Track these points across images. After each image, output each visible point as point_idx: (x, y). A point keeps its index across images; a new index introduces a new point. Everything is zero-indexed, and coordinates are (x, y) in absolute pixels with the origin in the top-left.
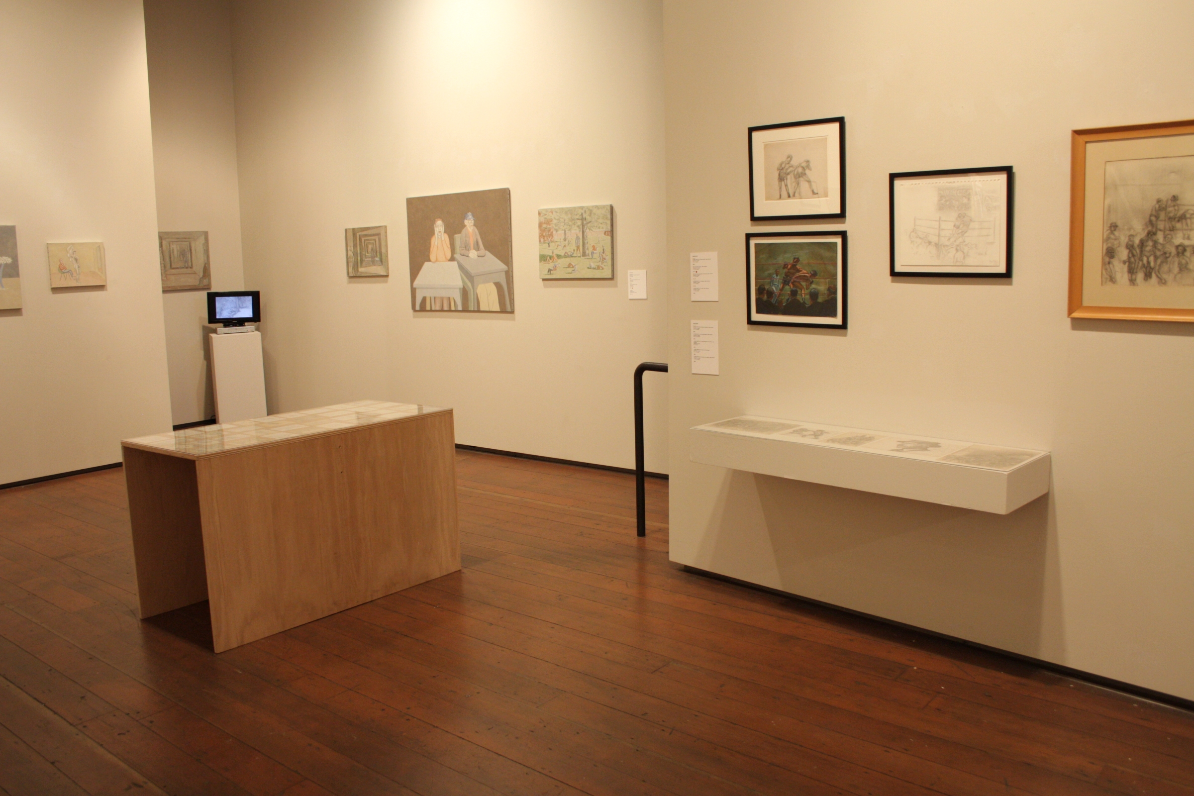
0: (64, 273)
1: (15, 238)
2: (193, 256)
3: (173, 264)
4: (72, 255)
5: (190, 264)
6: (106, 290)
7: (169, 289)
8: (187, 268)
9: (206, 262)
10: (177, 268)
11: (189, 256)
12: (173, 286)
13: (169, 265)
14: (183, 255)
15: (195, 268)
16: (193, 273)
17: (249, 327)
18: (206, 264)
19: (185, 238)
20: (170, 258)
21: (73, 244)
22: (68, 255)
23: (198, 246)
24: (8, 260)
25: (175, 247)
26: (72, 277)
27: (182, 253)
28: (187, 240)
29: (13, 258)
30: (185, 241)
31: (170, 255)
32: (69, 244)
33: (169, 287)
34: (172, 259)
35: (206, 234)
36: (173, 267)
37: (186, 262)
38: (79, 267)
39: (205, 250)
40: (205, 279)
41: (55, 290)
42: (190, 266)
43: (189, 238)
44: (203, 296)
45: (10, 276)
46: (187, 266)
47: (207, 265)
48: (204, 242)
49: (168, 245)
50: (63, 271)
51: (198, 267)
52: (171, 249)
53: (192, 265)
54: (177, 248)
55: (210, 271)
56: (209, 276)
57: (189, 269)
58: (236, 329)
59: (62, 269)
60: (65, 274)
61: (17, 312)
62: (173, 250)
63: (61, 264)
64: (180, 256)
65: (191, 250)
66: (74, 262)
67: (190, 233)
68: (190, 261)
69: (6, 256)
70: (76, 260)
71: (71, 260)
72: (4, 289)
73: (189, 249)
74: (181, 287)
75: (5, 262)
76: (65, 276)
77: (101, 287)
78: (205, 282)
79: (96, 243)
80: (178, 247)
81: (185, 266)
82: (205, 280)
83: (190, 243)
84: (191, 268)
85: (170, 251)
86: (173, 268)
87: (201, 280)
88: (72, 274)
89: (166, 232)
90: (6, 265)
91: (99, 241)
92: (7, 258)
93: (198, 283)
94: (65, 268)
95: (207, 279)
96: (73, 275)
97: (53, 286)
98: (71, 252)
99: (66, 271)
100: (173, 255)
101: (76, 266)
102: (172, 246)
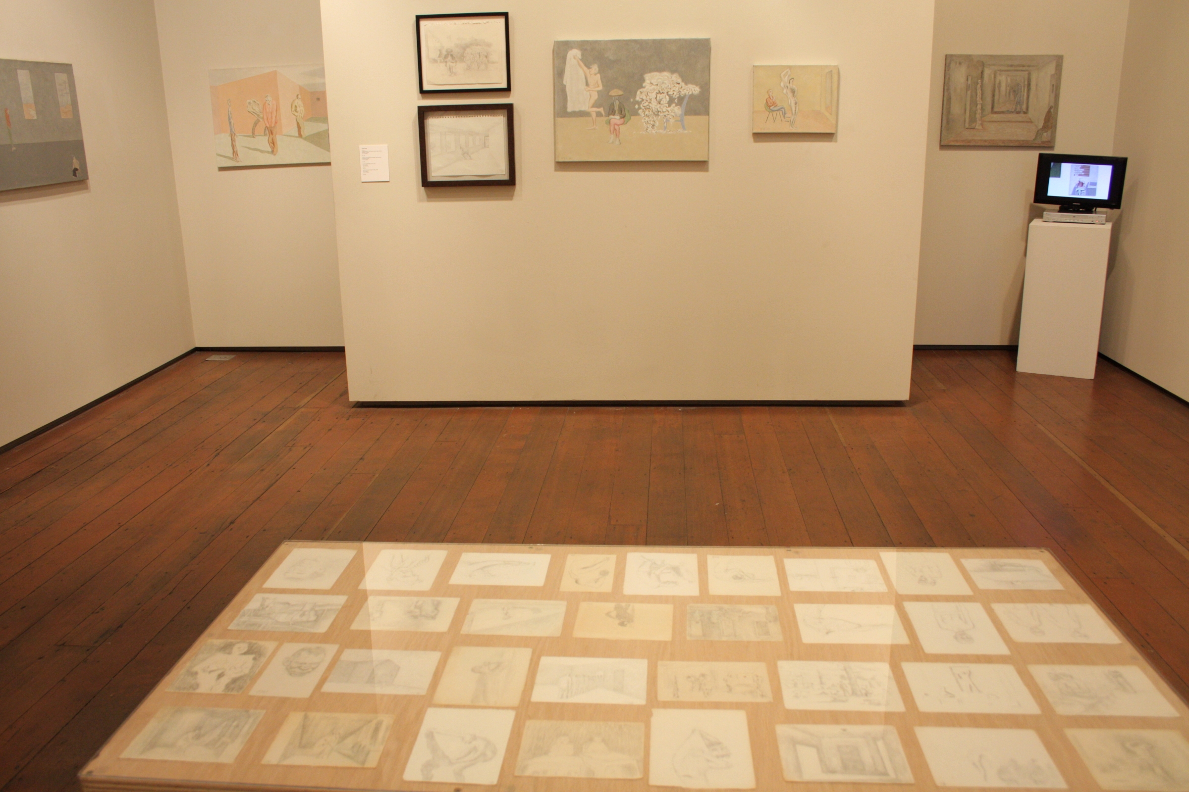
0: (773, 111)
1: (709, 57)
2: (1031, 96)
3: (996, 105)
4: (788, 85)
5: (1024, 107)
6: (836, 141)
7: (983, 144)
8: (1018, 113)
9: (1052, 104)
10: (1003, 112)
11: (1025, 94)
12: (991, 140)
13: (989, 107)
14: (1014, 91)
15: (1031, 113)
16: (1027, 122)
17: (1101, 214)
18: (1051, 108)
19: (1023, 66)
20: (993, 96)
21: (790, 67)
22: (782, 84)
23: (1042, 79)
24: (695, 90)
25: (1004, 80)
26: (784, 118)
27: (1014, 90)
28: (1024, 69)
29: (701, 88)
30: (1022, 71)
31: (994, 91)
32: (783, 67)
33: (985, 141)
34: (996, 98)
35: (1059, 60)
36: (996, 110)
37: (1019, 103)
38: (796, 103)
39: (1053, 85)
40: (1047, 132)
41: (759, 136)
42: (1024, 110)
43: (1029, 66)
44: (1032, 158)
45: (696, 113)
46: (1018, 110)
47: (1052, 110)
48: (1053, 72)
49: (993, 76)
50: (771, 108)
51: (1037, 115)
52: (997, 82)
53: (1027, 108)
54: (1007, 81)
55: (1056, 121)
56: (1054, 127)
57: (1022, 115)
58: (1074, 217)
59: (770, 105)
60: (775, 114)
61: (701, 165)
62: (1000, 83)
63: (770, 97)
64: (1010, 92)
65: (1029, 85)
66: (790, 95)
67: (1032, 58)
68: (1025, 103)
69: (692, 84)
70: (793, 92)
71: (785, 91)
72: (686, 132)
73: (1026, 83)
74: (1003, 141)
75: (690, 93)
76: (775, 116)
77: (828, 136)
78: (1046, 136)
79: (827, 66)
80: (1009, 81)
81: (1016, 109)
82: (1045, 134)
83: (1029, 74)
84: (1025, 113)
85: (995, 84)
86: (996, 113)
87: (1038, 133)
88: (785, 113)
89: (991, 56)
90: (692, 97)
91: (833, 63)
92: (694, 86)
93: (1034, 137)
94: (774, 104)
95: (1049, 132)
96: (786, 116)
97: (756, 131)
98: (786, 79)
99: (776, 109)
100: (1000, 91)
101: (792, 101)
102: (998, 78)
